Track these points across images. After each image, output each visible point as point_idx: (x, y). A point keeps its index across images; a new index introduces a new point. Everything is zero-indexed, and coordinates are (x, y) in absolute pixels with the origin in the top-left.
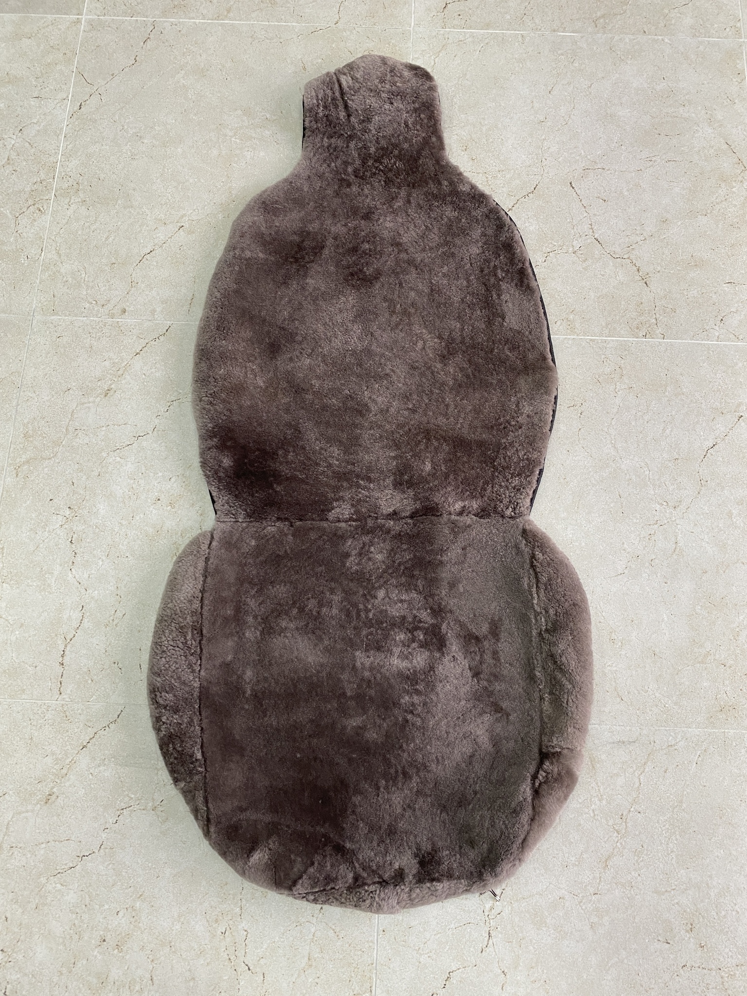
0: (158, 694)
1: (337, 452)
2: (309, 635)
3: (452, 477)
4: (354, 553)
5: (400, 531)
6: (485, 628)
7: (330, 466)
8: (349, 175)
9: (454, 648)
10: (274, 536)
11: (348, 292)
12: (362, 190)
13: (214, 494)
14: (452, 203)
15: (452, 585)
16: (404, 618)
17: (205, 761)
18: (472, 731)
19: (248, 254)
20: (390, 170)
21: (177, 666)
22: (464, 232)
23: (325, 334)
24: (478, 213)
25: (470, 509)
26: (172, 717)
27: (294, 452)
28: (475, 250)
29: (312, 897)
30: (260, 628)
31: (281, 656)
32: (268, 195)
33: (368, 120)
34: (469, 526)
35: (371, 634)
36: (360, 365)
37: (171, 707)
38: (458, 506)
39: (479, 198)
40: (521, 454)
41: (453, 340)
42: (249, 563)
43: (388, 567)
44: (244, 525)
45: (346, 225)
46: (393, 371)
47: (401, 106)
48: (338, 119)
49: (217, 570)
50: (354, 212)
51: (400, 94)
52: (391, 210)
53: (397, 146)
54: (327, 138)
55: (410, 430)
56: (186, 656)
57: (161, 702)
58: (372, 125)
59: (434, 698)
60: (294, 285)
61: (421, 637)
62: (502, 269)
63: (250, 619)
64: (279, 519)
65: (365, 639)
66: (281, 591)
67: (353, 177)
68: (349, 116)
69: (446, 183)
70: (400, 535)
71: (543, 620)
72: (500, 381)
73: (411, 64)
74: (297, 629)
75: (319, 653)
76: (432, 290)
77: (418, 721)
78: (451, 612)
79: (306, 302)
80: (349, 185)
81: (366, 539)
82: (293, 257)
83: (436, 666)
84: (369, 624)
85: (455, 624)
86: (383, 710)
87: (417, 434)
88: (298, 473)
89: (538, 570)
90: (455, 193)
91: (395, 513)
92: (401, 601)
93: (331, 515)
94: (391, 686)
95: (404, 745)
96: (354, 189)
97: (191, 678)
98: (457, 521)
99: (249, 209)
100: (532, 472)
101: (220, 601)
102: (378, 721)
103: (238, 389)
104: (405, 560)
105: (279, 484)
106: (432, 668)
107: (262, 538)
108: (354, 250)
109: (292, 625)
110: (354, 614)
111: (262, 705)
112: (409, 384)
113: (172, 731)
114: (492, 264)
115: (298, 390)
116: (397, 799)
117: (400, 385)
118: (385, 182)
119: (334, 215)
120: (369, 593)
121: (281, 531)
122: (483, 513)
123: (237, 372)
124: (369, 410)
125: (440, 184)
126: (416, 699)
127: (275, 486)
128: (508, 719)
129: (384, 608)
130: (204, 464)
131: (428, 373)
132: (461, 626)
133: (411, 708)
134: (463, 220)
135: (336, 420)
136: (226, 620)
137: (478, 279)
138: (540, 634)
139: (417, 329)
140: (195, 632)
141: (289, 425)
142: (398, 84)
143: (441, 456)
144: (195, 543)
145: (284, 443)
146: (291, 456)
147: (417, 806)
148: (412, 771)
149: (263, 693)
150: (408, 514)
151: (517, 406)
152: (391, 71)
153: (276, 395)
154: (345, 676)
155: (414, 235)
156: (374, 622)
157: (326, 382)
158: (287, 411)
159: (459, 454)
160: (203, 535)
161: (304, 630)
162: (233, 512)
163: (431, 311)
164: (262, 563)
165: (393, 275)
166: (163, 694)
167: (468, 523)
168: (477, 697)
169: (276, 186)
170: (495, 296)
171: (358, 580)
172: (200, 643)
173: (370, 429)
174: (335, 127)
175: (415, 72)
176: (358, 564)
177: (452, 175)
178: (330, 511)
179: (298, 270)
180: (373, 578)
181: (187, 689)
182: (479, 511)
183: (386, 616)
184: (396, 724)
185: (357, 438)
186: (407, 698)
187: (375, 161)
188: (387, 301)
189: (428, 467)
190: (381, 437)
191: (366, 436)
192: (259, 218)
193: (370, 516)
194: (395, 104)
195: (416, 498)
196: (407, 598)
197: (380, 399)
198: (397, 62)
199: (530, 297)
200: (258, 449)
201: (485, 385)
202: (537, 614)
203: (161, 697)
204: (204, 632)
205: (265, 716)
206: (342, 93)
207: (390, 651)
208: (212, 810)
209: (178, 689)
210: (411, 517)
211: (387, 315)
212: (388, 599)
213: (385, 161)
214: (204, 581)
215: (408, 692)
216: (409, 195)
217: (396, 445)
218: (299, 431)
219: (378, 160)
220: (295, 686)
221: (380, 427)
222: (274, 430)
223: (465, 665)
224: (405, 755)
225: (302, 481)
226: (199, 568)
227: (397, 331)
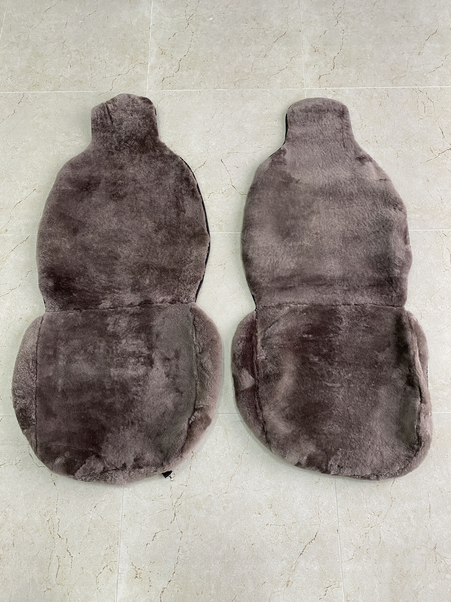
0: (15, 391)
1: (104, 277)
2: (89, 362)
3: (159, 286)
4: (111, 323)
5: (134, 312)
6: (173, 354)
7: (101, 283)
8: (113, 149)
9: (158, 364)
10: (72, 317)
11: (111, 203)
12: (119, 156)
13: (45, 299)
14: (161, 160)
15: (158, 336)
16: (134, 352)
17: (36, 420)
18: (165, 402)
19: (63, 188)
20: (132, 146)
21: (25, 378)
22: (166, 173)
23: (100, 223)
24: (173, 164)
25: (167, 300)
26: (22, 401)
27: (83, 278)
28: (171, 181)
29: (84, 478)
30: (66, 360)
31: (75, 372)
32: (74, 160)
33: (121, 124)
34: (166, 308)
35: (118, 360)
36: (116, 236)
37: (22, 396)
38: (161, 299)
39: (173, 157)
40: (191, 274)
41: (161, 223)
42: (61, 331)
43: (127, 329)
44: (58, 312)
45: (111, 172)
46: (132, 238)
47: (137, 117)
48: (107, 124)
49: (44, 333)
50: (115, 166)
51: (137, 111)
52: (132, 164)
53: (134, 135)
54: (103, 133)
55: (140, 265)
56: (29, 373)
57: (17, 394)
58: (123, 126)
59: (148, 388)
60: (86, 201)
61: (142, 360)
62: (184, 190)
63: (61, 356)
64: (75, 309)
65: (115, 363)
66: (76, 343)
67: (115, 150)
68: (112, 122)
69: (158, 151)
70: (133, 314)
71: (198, 348)
72: (182, 241)
73: (142, 97)
74: (83, 359)
75: (93, 370)
76: (151, 201)
77: (140, 399)
78: (157, 348)
79: (91, 208)
80: (113, 154)
81: (117, 316)
82: (85, 188)
83: (149, 373)
84: (118, 355)
85: (159, 354)
86: (123, 394)
87: (143, 267)
88: (85, 288)
89: (196, 326)
90: (162, 155)
91: (131, 304)
92: (133, 344)
93: (100, 306)
94: (127, 384)
95: (132, 410)
96: (115, 156)
97: (32, 383)
98: (160, 306)
99: (65, 167)
100: (196, 282)
101: (46, 347)
102: (121, 400)
103: (56, 250)
104: (136, 325)
105: (76, 293)
106: (147, 374)
107: (67, 318)
108: (115, 184)
109: (81, 358)
110: (111, 351)
111: (66, 395)
112: (140, 244)
113: (21, 407)
114: (180, 187)
115: (86, 249)
116: (128, 434)
117: (135, 245)
118: (130, 151)
119: (105, 168)
120: (118, 341)
121: (76, 315)
122: (173, 302)
123: (57, 242)
124: (120, 257)
125: (155, 151)
126: (139, 389)
127: (73, 294)
128: (181, 395)
129: (125, 348)
130: (40, 286)
131: (149, 239)
132: (161, 354)
133: (136, 393)
134: (166, 168)
135: (104, 262)
136: (49, 357)
137: (173, 195)
138: (197, 355)
139: (144, 218)
140: (34, 362)
141: (82, 266)
142: (135, 107)
143: (154, 276)
144: (35, 322)
145: (79, 274)
146: (82, 280)
147: (137, 437)
148: (136, 422)
149: (67, 390)
150: (138, 304)
151: (191, 252)
152: (132, 101)
153: (76, 252)
154: (105, 380)
155: (143, 175)
156: (120, 354)
157: (100, 245)
158: (81, 259)
159: (162, 275)
160: (39, 318)
161: (86, 360)
162: (54, 307)
163: (151, 210)
164: (67, 330)
165: (133, 195)
166: (18, 390)
167: (165, 306)
168: (167, 386)
169: (78, 156)
170: (181, 202)
171: (113, 336)
172: (36, 367)
173: (121, 266)
174: (106, 128)
175: (143, 101)
176: (113, 328)
177: (162, 147)
178: (100, 304)
179: (88, 194)
180: (120, 334)
181: (30, 388)
182: (171, 301)
183: (126, 352)
184: (129, 400)
185: (114, 270)
186: (135, 388)
187: (125, 142)
188: (130, 206)
189: (147, 281)
190: (126, 269)
191: (118, 269)
192: (69, 171)
193: (119, 306)
194: (134, 116)
195: (141, 297)
196: (136, 343)
197: (125, 252)
198: (135, 96)
199: (197, 202)
200: (66, 277)
201: (175, 243)
202: (195, 346)
203: (17, 392)
204: (38, 362)
205: (67, 400)
206: (109, 112)
207: (128, 368)
208: (38, 441)
209: (25, 388)
210: (139, 305)
211: (129, 213)
212: (127, 344)
213: (130, 142)
214: (38, 339)
215: (135, 385)
216: (141, 157)
217: (133, 273)
218: (86, 268)
219: (126, 142)
220: (82, 386)
221: (125, 264)
222: (74, 269)
223: (162, 372)
224: (133, 414)
225: (87, 291)
226: (36, 333)
227: (134, 220)
